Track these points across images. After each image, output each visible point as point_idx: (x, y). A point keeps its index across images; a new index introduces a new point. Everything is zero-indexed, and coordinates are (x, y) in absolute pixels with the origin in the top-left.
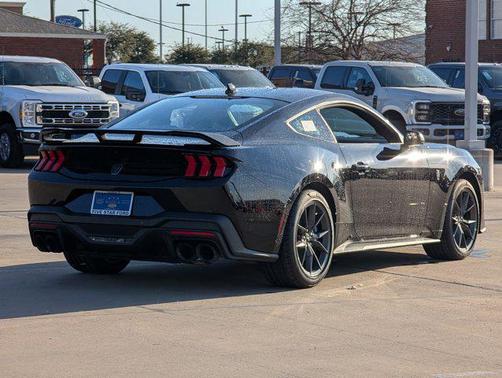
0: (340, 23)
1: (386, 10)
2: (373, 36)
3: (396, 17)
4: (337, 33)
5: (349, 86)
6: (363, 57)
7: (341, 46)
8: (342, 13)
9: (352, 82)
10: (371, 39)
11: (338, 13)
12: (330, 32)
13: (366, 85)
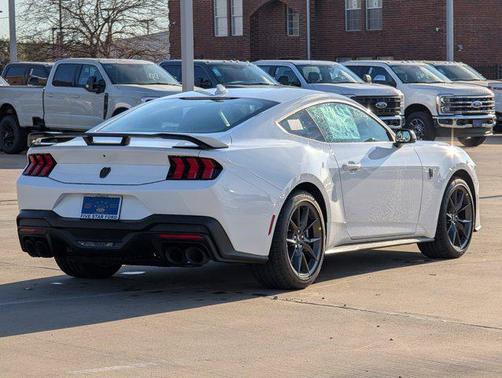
0: (87, 20)
1: (133, 7)
2: (120, 32)
3: (144, 13)
4: (84, 29)
5: (81, 83)
6: (112, 54)
7: (88, 43)
8: (88, 9)
9: (83, 80)
10: (118, 36)
11: (84, 9)
12: (77, 28)
13: (97, 83)
